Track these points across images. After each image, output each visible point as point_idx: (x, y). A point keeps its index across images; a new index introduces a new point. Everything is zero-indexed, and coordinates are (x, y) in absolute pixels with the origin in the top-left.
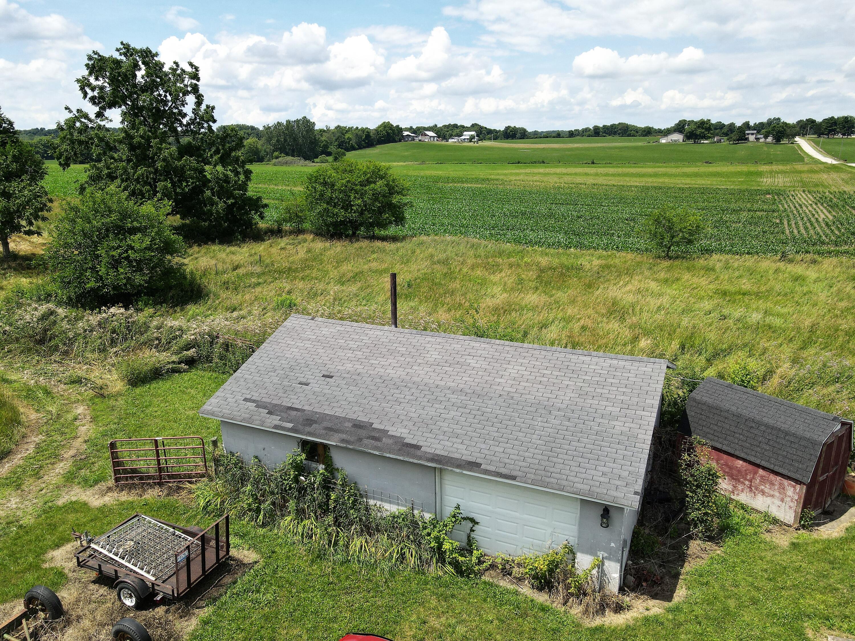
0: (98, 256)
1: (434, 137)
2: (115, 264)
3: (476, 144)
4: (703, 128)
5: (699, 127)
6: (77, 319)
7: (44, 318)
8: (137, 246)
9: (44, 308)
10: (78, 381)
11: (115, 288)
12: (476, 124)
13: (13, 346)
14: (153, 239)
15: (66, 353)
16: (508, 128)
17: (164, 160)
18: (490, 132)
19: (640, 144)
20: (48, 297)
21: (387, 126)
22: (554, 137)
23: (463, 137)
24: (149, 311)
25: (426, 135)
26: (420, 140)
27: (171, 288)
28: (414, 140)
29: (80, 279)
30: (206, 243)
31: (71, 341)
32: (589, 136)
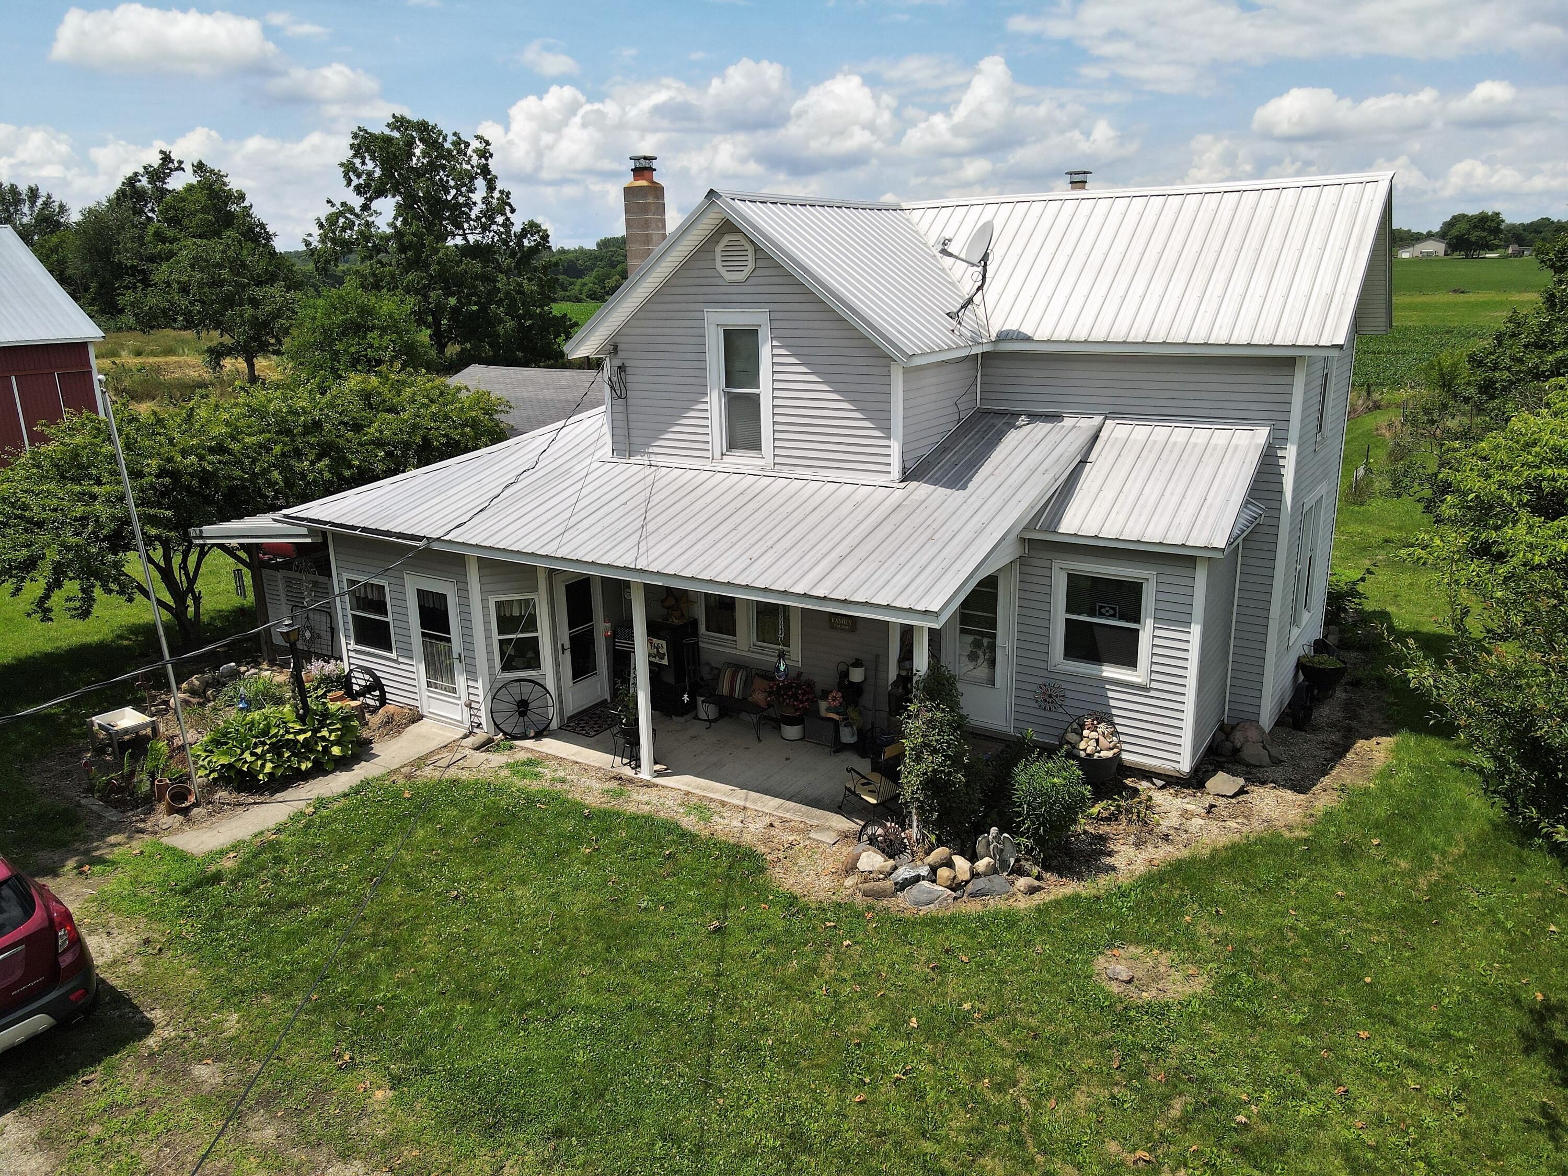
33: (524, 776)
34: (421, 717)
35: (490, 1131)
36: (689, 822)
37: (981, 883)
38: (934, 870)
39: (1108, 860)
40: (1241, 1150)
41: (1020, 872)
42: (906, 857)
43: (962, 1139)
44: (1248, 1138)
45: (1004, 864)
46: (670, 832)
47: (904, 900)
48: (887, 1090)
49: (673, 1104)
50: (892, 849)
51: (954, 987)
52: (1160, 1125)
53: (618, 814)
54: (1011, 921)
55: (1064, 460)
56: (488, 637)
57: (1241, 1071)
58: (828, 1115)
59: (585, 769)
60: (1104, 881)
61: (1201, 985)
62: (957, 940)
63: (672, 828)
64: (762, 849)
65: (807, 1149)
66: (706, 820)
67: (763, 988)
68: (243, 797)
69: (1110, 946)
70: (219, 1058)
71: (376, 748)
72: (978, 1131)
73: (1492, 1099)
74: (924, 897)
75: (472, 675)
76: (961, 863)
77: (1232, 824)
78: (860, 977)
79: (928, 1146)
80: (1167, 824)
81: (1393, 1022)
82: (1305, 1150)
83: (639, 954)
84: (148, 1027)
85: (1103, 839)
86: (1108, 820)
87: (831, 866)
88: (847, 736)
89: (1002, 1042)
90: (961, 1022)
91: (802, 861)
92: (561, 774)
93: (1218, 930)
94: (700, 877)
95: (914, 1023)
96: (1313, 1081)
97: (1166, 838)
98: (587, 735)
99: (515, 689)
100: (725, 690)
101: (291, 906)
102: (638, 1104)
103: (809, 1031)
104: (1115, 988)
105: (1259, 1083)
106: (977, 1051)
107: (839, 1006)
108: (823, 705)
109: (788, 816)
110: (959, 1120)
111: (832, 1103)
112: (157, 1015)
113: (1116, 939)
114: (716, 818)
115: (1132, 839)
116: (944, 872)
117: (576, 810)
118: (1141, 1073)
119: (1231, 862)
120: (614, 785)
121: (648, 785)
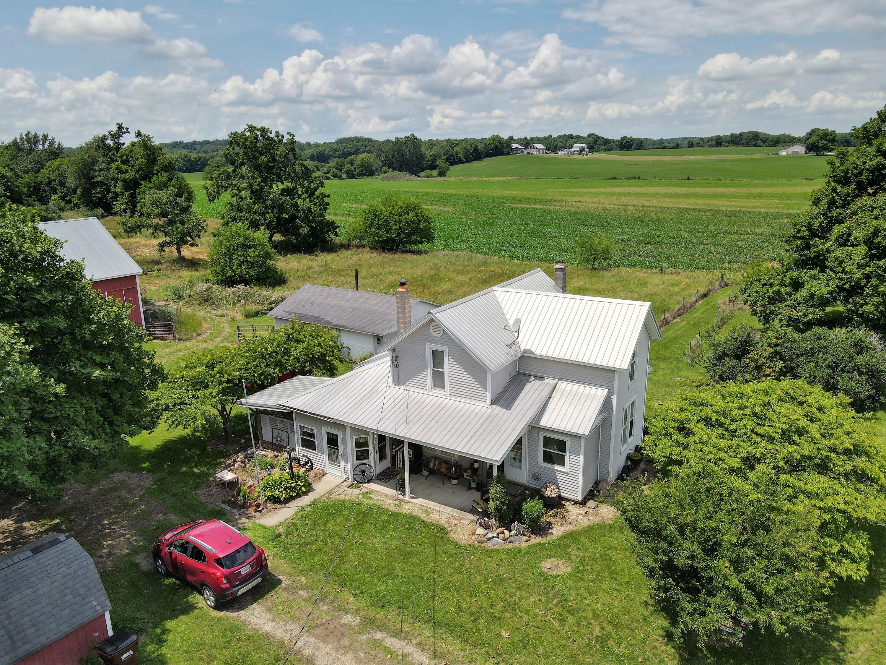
0: (232, 260)
1: (543, 149)
2: (241, 264)
3: (585, 157)
4: (826, 140)
5: (821, 138)
6: (222, 291)
7: (207, 290)
8: (252, 255)
9: (206, 286)
10: (223, 316)
11: (241, 276)
12: (593, 134)
13: (194, 302)
14: (260, 252)
15: (218, 306)
16: (624, 138)
17: (271, 200)
18: (607, 142)
19: (758, 156)
20: (207, 281)
21: (496, 139)
22: (672, 148)
23: (573, 150)
24: (256, 288)
25: (534, 148)
26: (528, 153)
27: (269, 278)
28: (522, 152)
29: (223, 271)
30: (295, 253)
31: (220, 300)
32: (710, 146)
33: (367, 498)
34: (326, 474)
35: (382, 607)
36: (423, 516)
37: (512, 539)
38: (498, 534)
39: (551, 531)
40: (568, 611)
41: (524, 535)
42: (490, 530)
43: (501, 609)
44: (571, 608)
45: (519, 532)
46: (417, 520)
47: (489, 543)
48: (482, 597)
49: (428, 601)
50: (486, 527)
51: (502, 570)
52: (550, 605)
53: (400, 514)
54: (520, 551)
55: (543, 399)
56: (352, 450)
57: (573, 592)
58: (467, 604)
59: (387, 495)
60: (549, 538)
61: (569, 570)
62: (504, 556)
63: (418, 519)
64: (446, 526)
65: (462, 611)
66: (429, 515)
67: (449, 570)
68: (276, 506)
69: (546, 558)
70: (304, 589)
71: (314, 486)
72: (505, 607)
73: (634, 599)
74: (495, 543)
75: (346, 461)
76: (506, 532)
77: (591, 518)
78: (476, 567)
79: (492, 611)
80: (571, 518)
81: (616, 580)
82: (584, 611)
83: (413, 560)
84: (280, 582)
85: (551, 523)
86: (553, 517)
87: (468, 532)
88: (473, 485)
89: (514, 585)
90: (503, 580)
91: (459, 530)
92: (379, 498)
93: (577, 553)
94: (429, 535)
95: (490, 580)
96: (590, 594)
97: (570, 523)
98: (385, 482)
99: (361, 466)
100: (432, 467)
101: (307, 545)
102: (419, 601)
103: (462, 582)
104: (546, 570)
105: (577, 595)
106: (507, 588)
107: (470, 575)
108: (465, 474)
109: (454, 514)
110: (500, 604)
111: (468, 601)
112: (281, 577)
113: (549, 556)
114: (431, 515)
115: (560, 524)
116: (501, 535)
117: (386, 512)
118: (548, 593)
119: (586, 532)
120: (396, 502)
121: (409, 502)
